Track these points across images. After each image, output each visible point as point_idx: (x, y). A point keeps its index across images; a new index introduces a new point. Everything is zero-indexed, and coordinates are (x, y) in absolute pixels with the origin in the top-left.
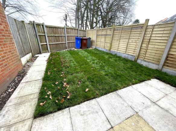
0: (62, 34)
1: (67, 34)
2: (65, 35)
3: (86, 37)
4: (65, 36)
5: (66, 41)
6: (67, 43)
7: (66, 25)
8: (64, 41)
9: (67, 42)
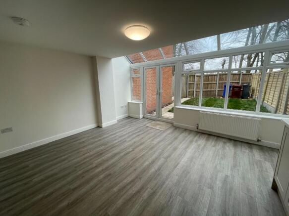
0: (213, 81)
1: (219, 81)
4: (216, 83)
8: (214, 89)
9: (217, 89)
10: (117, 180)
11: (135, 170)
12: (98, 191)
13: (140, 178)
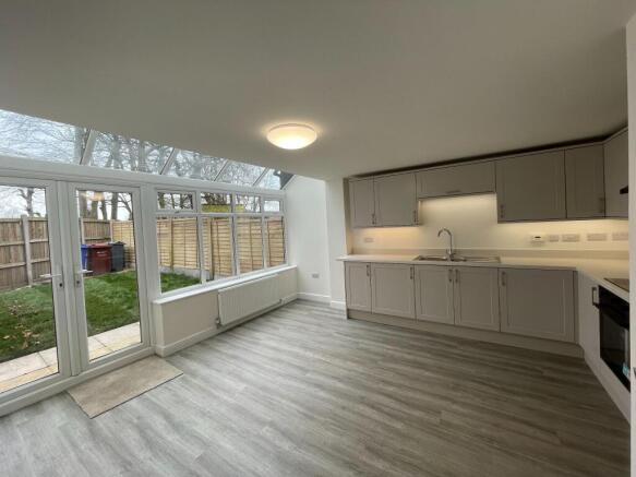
0: (11, 240)
1: (31, 238)
2: (23, 239)
3: (109, 239)
4: (24, 245)
5: (29, 258)
6: (29, 266)
7: (29, 210)
8: (16, 260)
9: (30, 261)
10: (379, 429)
11: (344, 408)
12: (416, 452)
13: (363, 398)
